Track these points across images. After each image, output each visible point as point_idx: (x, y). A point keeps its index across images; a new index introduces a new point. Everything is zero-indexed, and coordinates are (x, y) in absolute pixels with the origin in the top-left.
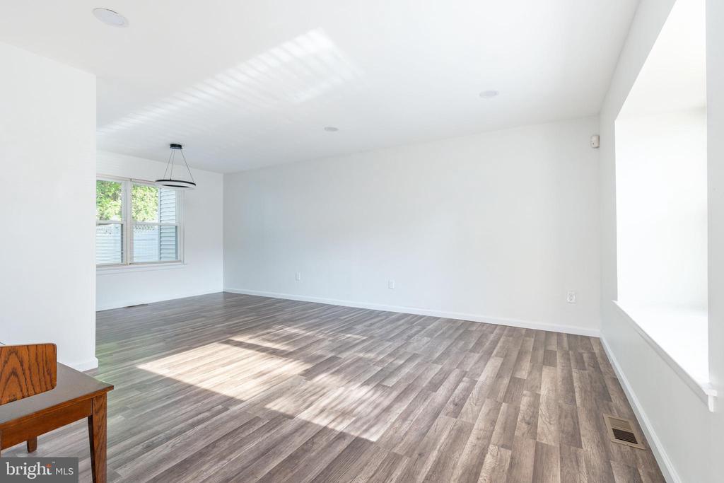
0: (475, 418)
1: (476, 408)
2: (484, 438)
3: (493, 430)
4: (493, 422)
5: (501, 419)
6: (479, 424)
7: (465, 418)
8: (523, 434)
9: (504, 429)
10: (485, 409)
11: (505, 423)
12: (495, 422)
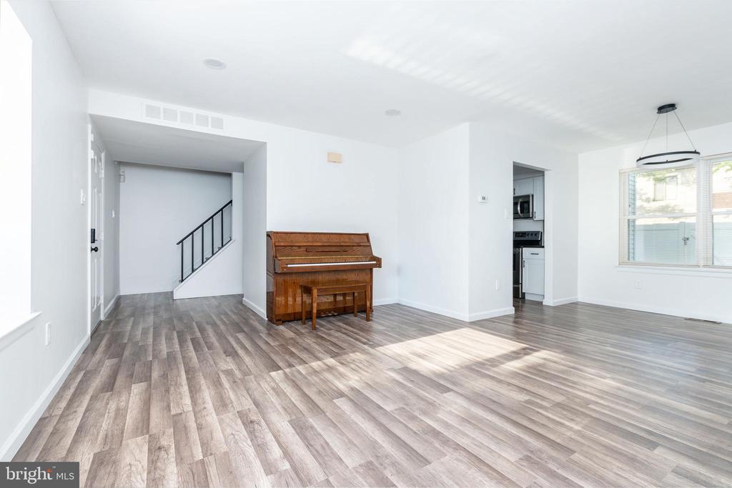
0: (221, 421)
1: (229, 431)
2: (200, 411)
3: (196, 421)
4: (200, 427)
5: (194, 435)
6: (212, 418)
7: (230, 416)
8: (164, 433)
9: (185, 427)
10: (218, 435)
11: (187, 434)
12: (198, 428)
